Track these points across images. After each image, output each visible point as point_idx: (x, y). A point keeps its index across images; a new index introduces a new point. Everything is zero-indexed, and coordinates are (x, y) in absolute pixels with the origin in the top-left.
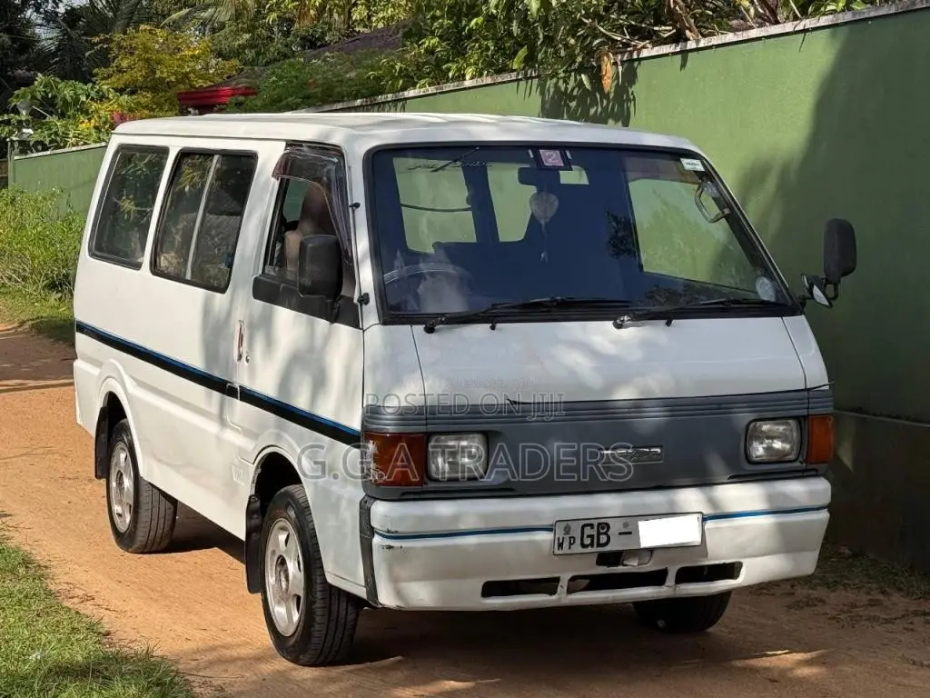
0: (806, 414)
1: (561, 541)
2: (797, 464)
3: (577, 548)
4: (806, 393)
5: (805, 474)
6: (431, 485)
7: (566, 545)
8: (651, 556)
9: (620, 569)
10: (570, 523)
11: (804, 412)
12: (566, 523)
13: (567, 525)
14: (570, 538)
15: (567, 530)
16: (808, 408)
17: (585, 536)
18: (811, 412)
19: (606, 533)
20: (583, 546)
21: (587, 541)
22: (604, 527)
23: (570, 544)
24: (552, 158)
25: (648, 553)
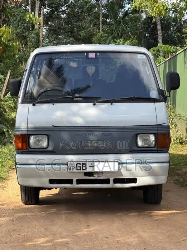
2: (155, 148)
4: (156, 126)
5: (158, 152)
6: (30, 150)
8: (102, 174)
9: (92, 178)
11: (156, 132)
16: (157, 131)
18: (158, 132)
24: (92, 55)
25: (101, 173)
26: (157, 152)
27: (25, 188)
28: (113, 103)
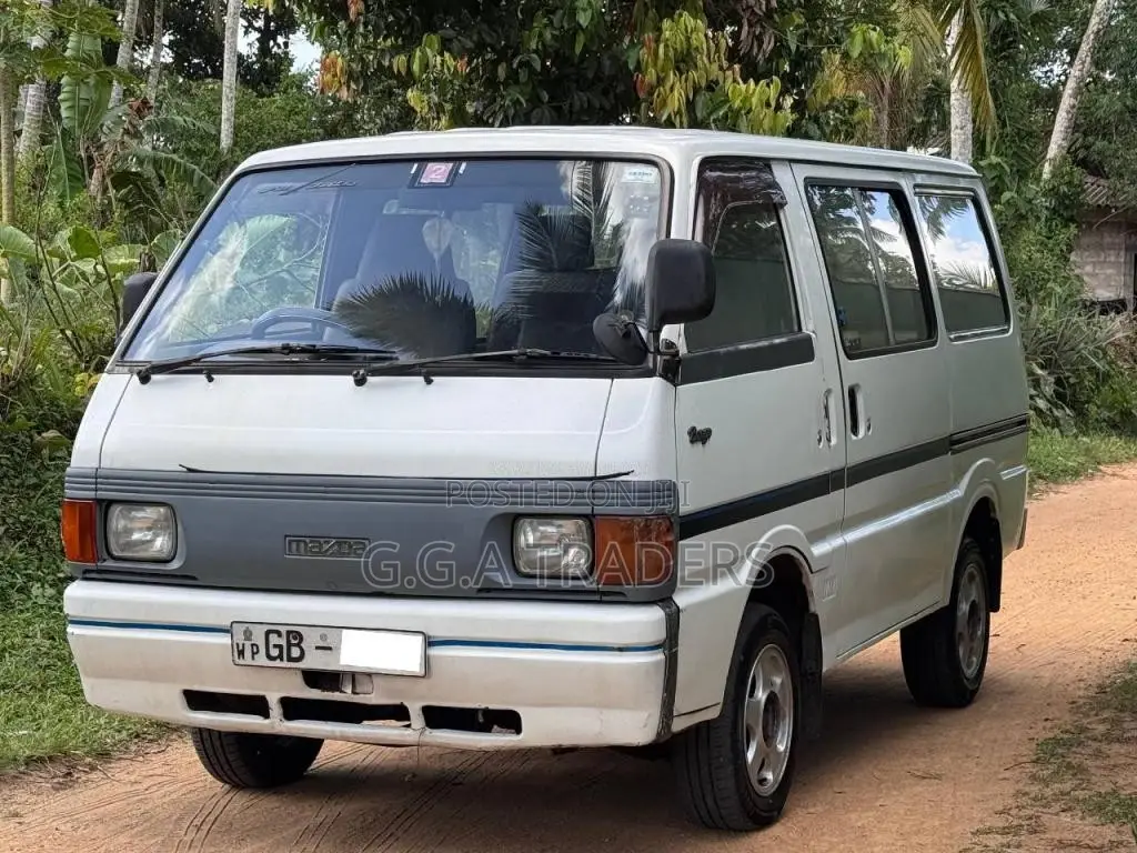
0: (589, 512)
1: (241, 648)
3: (261, 659)
5: (604, 598)
7: (248, 653)
8: (372, 682)
9: (336, 696)
10: (251, 627)
11: (589, 509)
12: (247, 625)
13: (248, 627)
14: (252, 645)
15: (248, 635)
17: (271, 646)
18: (598, 510)
19: (298, 645)
20: (269, 657)
21: (274, 652)
22: (295, 637)
23: (253, 654)
24: (437, 173)
25: (367, 679)
26: (597, 598)
27: (201, 734)
28: (436, 379)
